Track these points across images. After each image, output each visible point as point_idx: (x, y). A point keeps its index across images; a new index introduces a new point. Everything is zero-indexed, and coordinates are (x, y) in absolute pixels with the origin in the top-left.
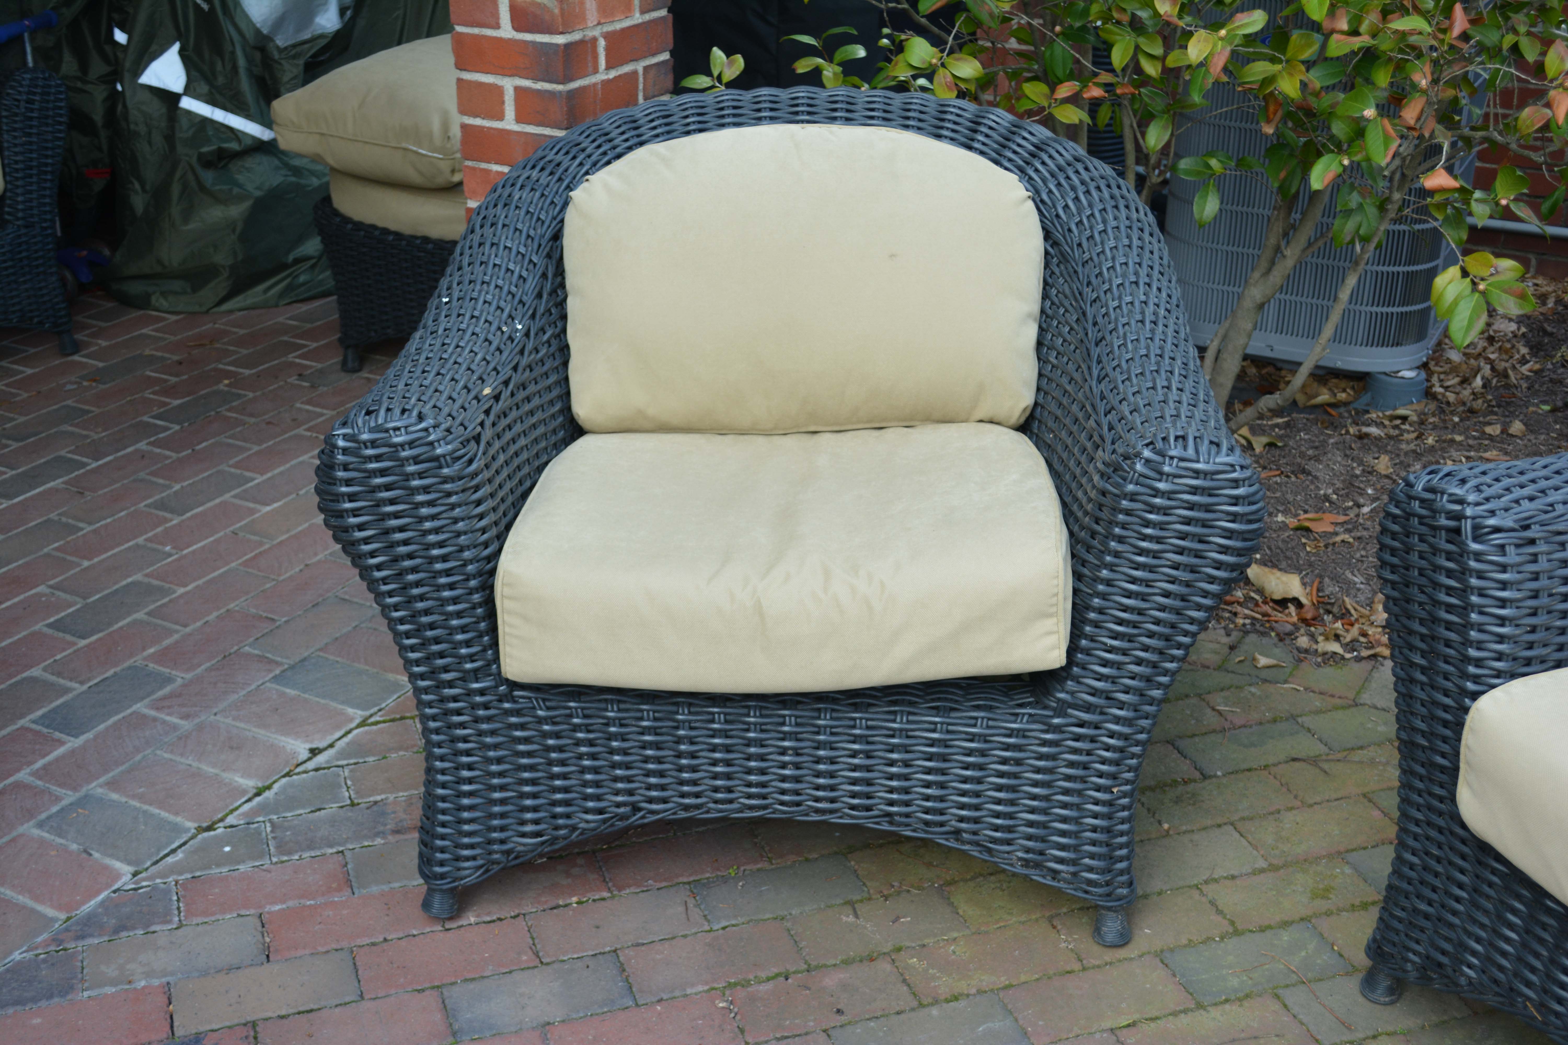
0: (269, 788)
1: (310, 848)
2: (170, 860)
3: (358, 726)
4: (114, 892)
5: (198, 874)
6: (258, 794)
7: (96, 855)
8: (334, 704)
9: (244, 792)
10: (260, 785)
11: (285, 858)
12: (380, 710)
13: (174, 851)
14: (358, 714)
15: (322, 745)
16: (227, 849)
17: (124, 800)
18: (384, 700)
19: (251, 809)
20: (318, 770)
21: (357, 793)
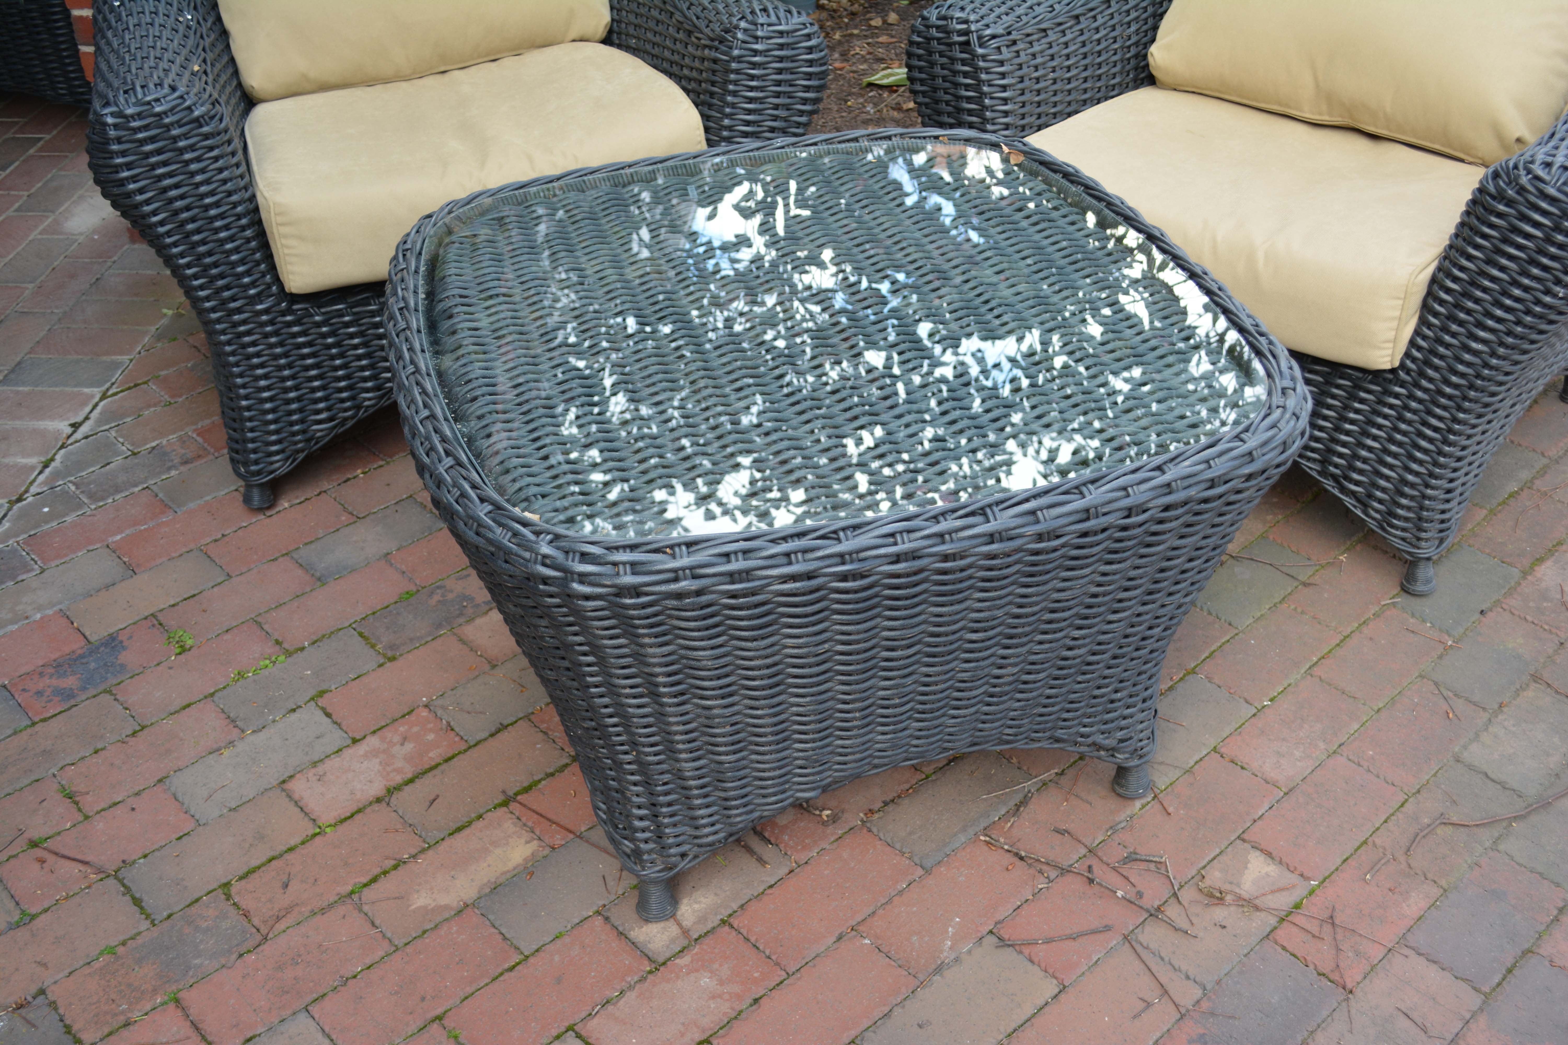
0: (52, 459)
1: (118, 490)
3: (101, 399)
5: (32, 533)
6: (46, 466)
8: (68, 389)
9: (33, 468)
10: (43, 459)
11: (101, 504)
12: (113, 384)
14: (95, 391)
15: (79, 419)
16: (46, 510)
18: (113, 376)
19: (47, 478)
20: (86, 437)
21: (133, 445)
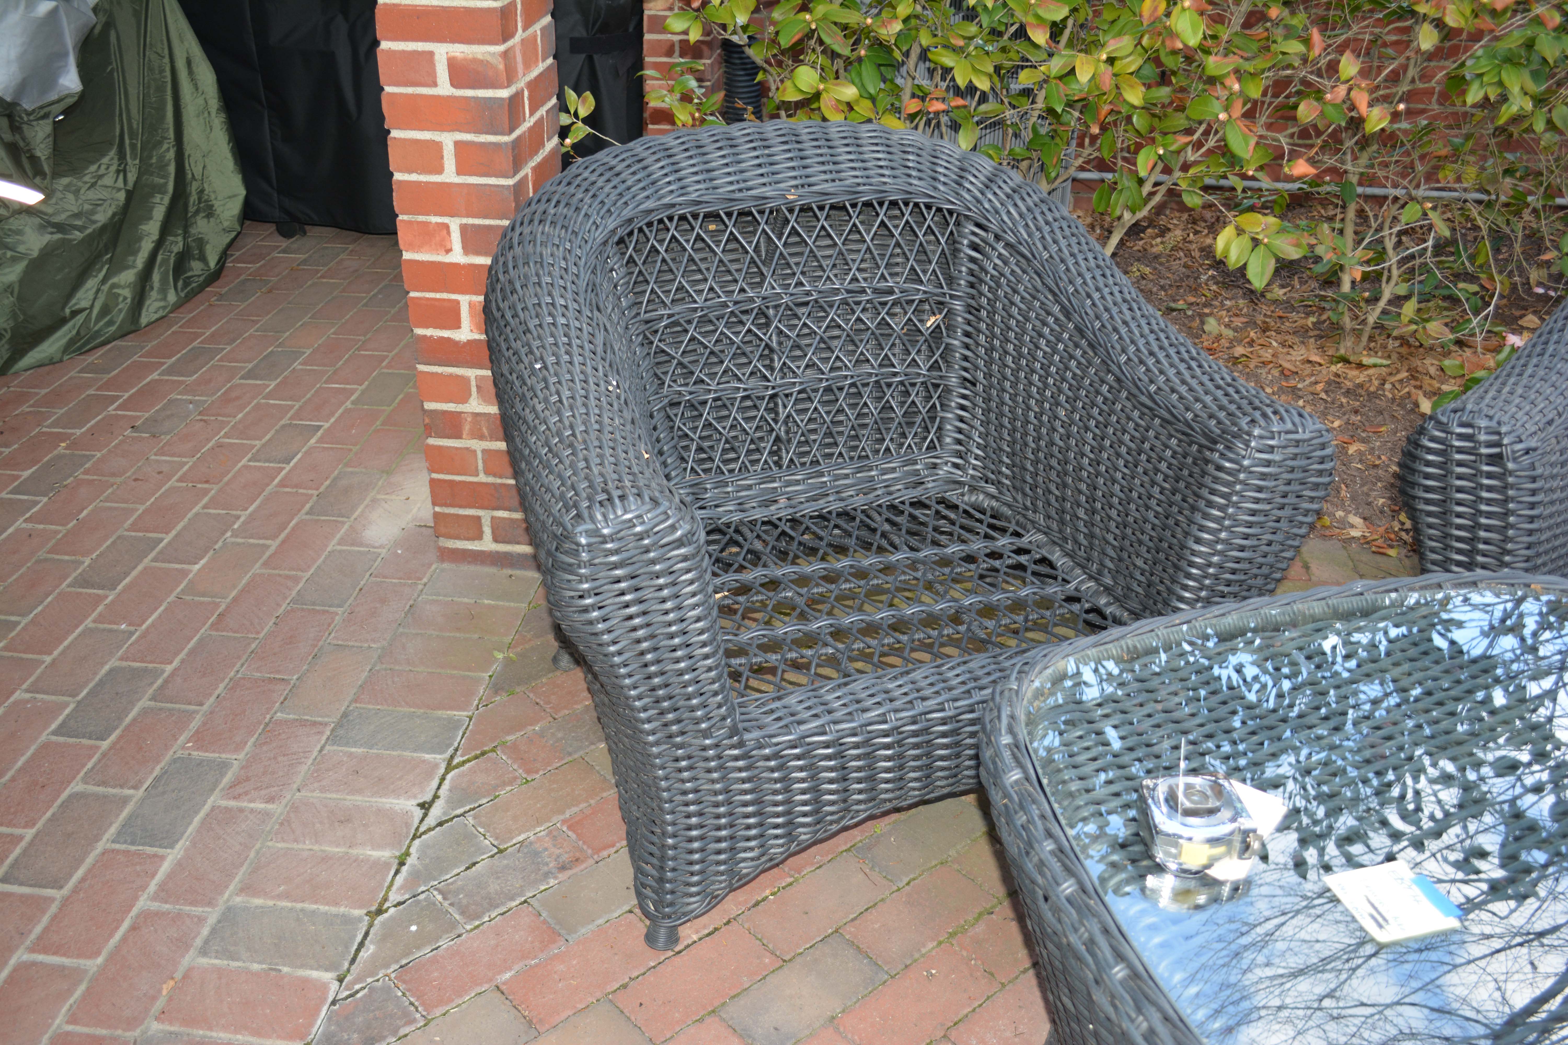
0: (407, 854)
1: (493, 906)
2: (364, 954)
3: (447, 771)
4: (334, 1003)
5: (404, 962)
6: (402, 864)
7: (285, 969)
8: (407, 754)
9: (387, 865)
10: (397, 854)
11: (477, 923)
12: (456, 750)
13: (361, 945)
14: (440, 759)
15: (428, 797)
16: (414, 928)
17: (270, 903)
18: (453, 738)
19: (406, 880)
20: (440, 824)
21: (497, 839)
